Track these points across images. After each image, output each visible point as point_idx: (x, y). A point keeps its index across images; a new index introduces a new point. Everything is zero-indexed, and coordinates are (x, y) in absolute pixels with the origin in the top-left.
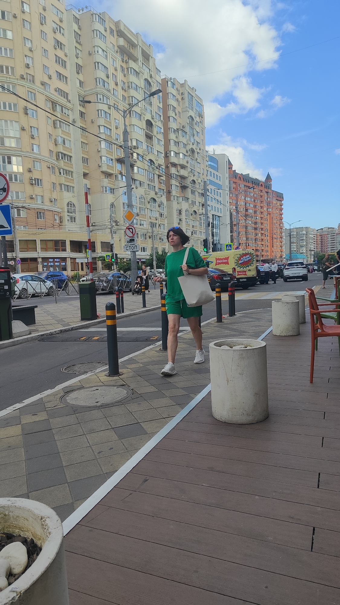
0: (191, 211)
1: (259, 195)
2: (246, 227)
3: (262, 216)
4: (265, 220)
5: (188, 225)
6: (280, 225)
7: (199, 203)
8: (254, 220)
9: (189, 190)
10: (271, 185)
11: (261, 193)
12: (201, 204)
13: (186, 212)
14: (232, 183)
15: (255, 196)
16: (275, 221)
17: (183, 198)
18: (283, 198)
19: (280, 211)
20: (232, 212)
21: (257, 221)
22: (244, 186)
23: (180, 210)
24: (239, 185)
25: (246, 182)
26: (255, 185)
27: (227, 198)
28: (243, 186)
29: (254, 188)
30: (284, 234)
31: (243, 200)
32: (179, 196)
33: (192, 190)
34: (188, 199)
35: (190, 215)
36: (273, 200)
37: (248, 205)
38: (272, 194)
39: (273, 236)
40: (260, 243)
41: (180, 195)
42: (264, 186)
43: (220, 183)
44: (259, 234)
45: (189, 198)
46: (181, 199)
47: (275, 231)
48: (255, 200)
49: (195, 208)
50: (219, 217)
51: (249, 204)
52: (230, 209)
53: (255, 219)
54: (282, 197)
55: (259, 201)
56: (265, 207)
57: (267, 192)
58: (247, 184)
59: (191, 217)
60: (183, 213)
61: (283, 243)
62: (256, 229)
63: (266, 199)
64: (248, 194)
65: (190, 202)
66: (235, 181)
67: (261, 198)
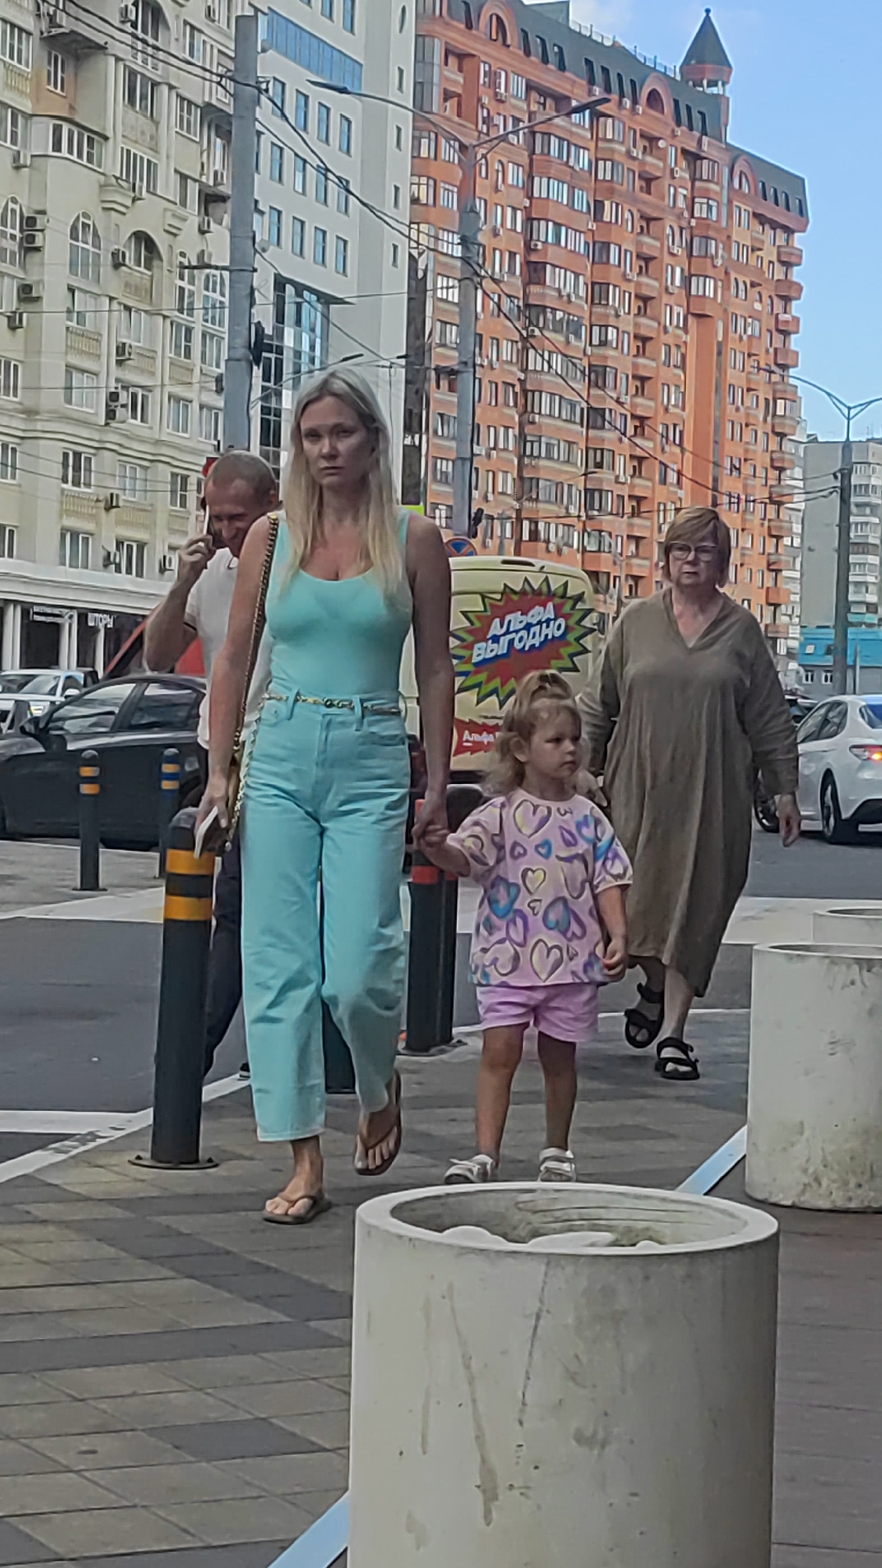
0: (118, 234)
1: (635, 166)
2: (526, 397)
3: (647, 326)
4: (668, 354)
5: (81, 336)
6: (770, 406)
7: (184, 178)
8: (589, 350)
9: (112, 77)
10: (719, 101)
11: (649, 159)
12: (193, 189)
13: (74, 235)
14: (438, 57)
15: (604, 171)
16: (734, 376)
17: (57, 130)
18: (802, 210)
19: (779, 305)
20: (425, 272)
21: (606, 358)
22: (529, 87)
23: (30, 222)
24: (492, 76)
25: (545, 60)
26: (608, 89)
27: (398, 167)
28: (519, 86)
29: (597, 116)
30: (798, 472)
31: (514, 191)
32: (27, 106)
33: (132, 74)
34: (97, 137)
35: (107, 260)
36: (730, 216)
37: (545, 232)
38: (726, 171)
39: (715, 480)
40: (620, 526)
41: (37, 100)
42: (668, 107)
43: (352, 46)
44: (620, 462)
45: (110, 134)
46: (40, 136)
47: (732, 450)
48: (599, 206)
49: (149, 217)
50: (327, 300)
51: (558, 225)
52: (415, 253)
53: (595, 341)
54: (794, 204)
55: (627, 215)
56: (667, 259)
57: (693, 158)
58: (550, 78)
59: (112, 283)
60: (55, 242)
61: (787, 541)
62: (595, 417)
63: (681, 203)
64: (554, 151)
65: (113, 165)
66: (462, 41)
67: (645, 196)
